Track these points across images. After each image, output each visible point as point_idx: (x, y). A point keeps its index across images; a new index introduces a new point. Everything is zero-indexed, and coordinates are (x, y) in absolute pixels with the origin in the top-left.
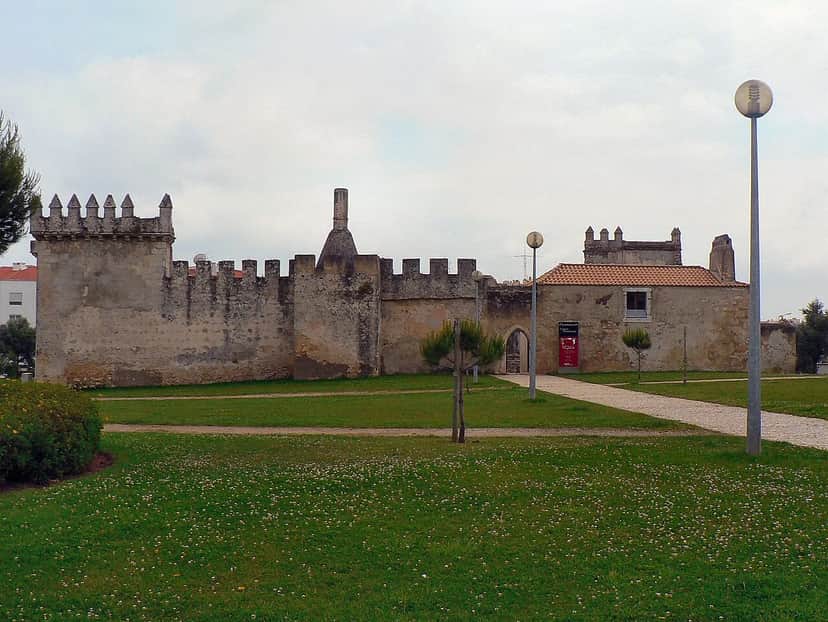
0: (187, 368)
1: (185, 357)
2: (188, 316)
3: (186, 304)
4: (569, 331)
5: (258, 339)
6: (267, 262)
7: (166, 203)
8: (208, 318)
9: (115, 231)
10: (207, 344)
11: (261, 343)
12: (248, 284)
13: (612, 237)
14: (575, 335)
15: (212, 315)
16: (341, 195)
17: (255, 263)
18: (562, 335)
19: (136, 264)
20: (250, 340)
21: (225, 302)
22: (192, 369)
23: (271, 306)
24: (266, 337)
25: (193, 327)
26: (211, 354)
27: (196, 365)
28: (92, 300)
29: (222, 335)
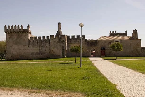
0: (33, 56)
1: (33, 54)
2: (33, 47)
3: (32, 44)
4: (103, 48)
5: (45, 51)
6: (47, 37)
7: (29, 26)
8: (36, 47)
9: (20, 31)
10: (36, 52)
11: (46, 51)
12: (43, 41)
13: (114, 32)
14: (104, 50)
15: (37, 46)
16: (59, 24)
17: (45, 37)
18: (102, 49)
19: (24, 37)
20: (44, 51)
21: (39, 44)
22: (34, 56)
23: (48, 45)
24: (47, 50)
25: (34, 48)
26: (37, 53)
27: (34, 55)
28: (16, 44)
29: (39, 50)
